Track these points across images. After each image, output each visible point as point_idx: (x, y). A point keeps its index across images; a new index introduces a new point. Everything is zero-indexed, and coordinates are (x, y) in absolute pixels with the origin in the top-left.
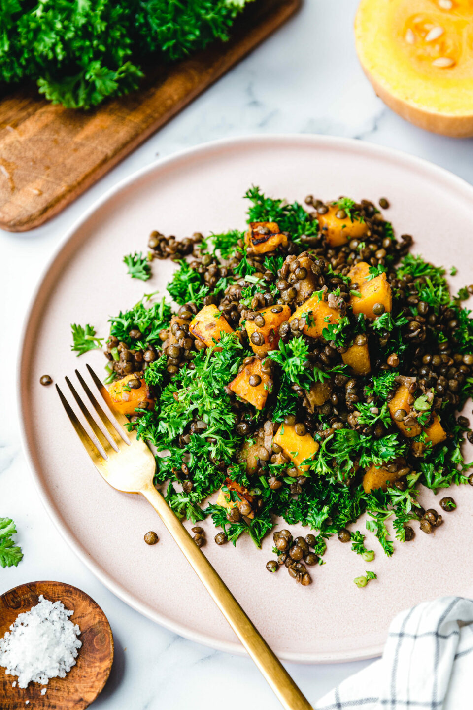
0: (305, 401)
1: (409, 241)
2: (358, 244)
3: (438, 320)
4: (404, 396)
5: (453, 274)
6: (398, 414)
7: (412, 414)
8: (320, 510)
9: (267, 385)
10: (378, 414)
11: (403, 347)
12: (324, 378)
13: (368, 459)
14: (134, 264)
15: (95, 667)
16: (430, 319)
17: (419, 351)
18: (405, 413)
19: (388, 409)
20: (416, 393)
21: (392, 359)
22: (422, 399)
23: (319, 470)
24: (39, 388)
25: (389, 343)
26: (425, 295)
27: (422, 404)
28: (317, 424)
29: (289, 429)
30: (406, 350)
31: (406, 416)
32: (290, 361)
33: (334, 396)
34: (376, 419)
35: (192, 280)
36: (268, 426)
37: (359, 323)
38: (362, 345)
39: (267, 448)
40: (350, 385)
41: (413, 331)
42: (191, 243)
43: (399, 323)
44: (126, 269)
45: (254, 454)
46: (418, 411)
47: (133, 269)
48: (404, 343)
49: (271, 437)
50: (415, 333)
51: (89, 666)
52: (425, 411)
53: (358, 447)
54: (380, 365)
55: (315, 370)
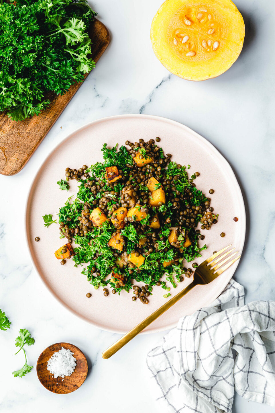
0: (137, 245)
1: (170, 156)
2: (150, 167)
3: (184, 196)
4: (174, 235)
5: (188, 168)
6: (172, 244)
7: (178, 243)
8: (148, 278)
9: (122, 243)
10: (165, 245)
11: (172, 214)
12: (143, 237)
13: (163, 261)
14: (62, 184)
15: (81, 374)
16: (181, 196)
17: (178, 211)
18: (175, 243)
19: (169, 242)
20: (178, 234)
21: (168, 220)
22: (181, 236)
23: (145, 268)
24: (35, 243)
25: (166, 214)
26: (178, 187)
27: (181, 238)
28: (143, 250)
29: (133, 254)
30: (173, 214)
31: (175, 244)
32: (131, 235)
33: (148, 240)
34: (164, 248)
35: (87, 192)
36: (125, 253)
37: (154, 211)
38: (156, 222)
39: (126, 262)
40: (153, 235)
41: (175, 207)
42: (83, 170)
43: (169, 206)
44: (59, 186)
45: (121, 262)
46: (179, 241)
47: (62, 187)
48: (172, 212)
49: (127, 258)
50: (176, 208)
51: (79, 373)
52: (183, 241)
53: (159, 257)
54: (164, 223)
55: (140, 235)
